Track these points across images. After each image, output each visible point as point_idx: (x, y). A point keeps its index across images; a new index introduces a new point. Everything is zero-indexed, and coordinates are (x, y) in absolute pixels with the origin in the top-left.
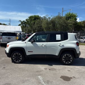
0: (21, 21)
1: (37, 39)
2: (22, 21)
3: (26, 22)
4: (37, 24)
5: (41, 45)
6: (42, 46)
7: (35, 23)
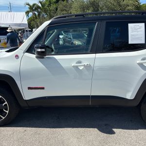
0: (28, 5)
1: (61, 42)
2: (31, 4)
3: (39, 7)
4: (62, 10)
5: (74, 64)
6: (77, 67)
7: (58, 9)
